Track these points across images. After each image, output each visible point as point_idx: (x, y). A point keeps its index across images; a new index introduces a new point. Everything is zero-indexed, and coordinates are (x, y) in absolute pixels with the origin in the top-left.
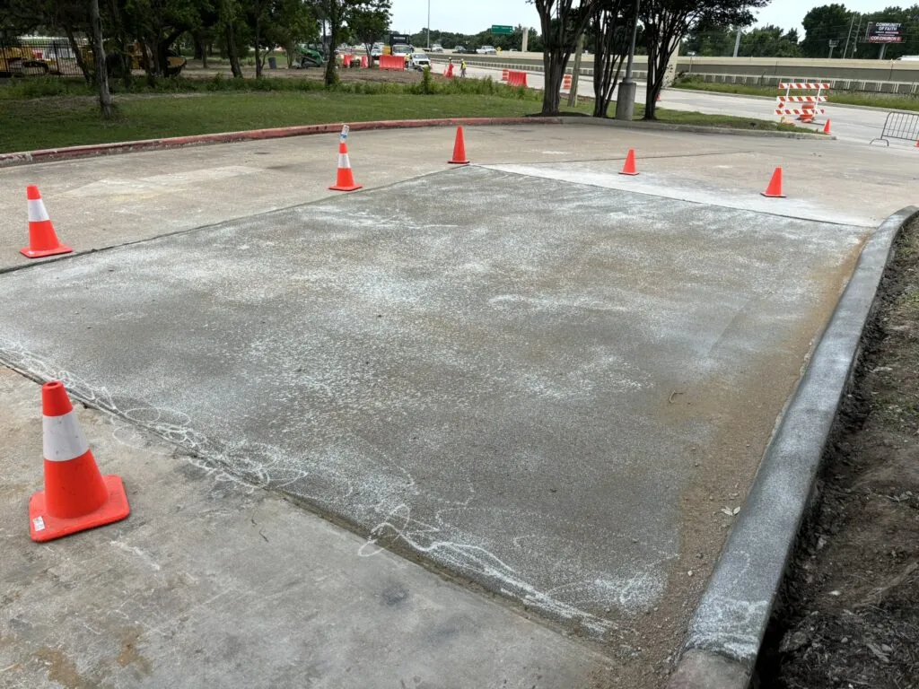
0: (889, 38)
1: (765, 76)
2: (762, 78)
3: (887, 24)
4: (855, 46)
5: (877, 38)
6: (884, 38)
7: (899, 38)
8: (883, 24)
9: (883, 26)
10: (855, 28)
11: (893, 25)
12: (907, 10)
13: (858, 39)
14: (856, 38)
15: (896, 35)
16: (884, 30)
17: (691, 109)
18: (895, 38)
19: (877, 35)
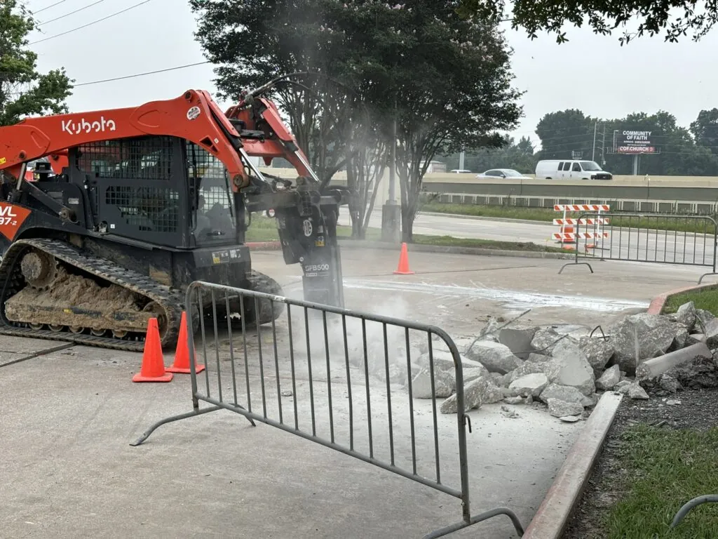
0: (640, 149)
1: (512, 197)
2: (509, 198)
3: (636, 133)
4: (603, 159)
5: (626, 148)
6: (635, 149)
7: (652, 149)
8: (631, 133)
9: (631, 134)
10: (599, 137)
11: (642, 133)
12: (654, 116)
13: (606, 150)
14: (603, 149)
15: (648, 145)
16: (633, 140)
17: (441, 233)
18: (647, 149)
19: (626, 145)
